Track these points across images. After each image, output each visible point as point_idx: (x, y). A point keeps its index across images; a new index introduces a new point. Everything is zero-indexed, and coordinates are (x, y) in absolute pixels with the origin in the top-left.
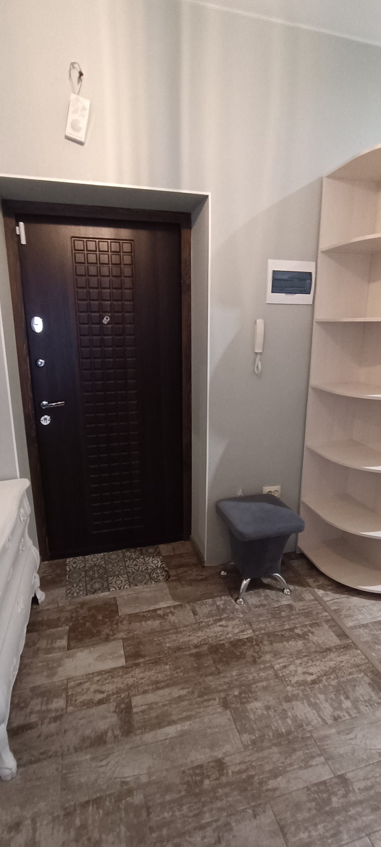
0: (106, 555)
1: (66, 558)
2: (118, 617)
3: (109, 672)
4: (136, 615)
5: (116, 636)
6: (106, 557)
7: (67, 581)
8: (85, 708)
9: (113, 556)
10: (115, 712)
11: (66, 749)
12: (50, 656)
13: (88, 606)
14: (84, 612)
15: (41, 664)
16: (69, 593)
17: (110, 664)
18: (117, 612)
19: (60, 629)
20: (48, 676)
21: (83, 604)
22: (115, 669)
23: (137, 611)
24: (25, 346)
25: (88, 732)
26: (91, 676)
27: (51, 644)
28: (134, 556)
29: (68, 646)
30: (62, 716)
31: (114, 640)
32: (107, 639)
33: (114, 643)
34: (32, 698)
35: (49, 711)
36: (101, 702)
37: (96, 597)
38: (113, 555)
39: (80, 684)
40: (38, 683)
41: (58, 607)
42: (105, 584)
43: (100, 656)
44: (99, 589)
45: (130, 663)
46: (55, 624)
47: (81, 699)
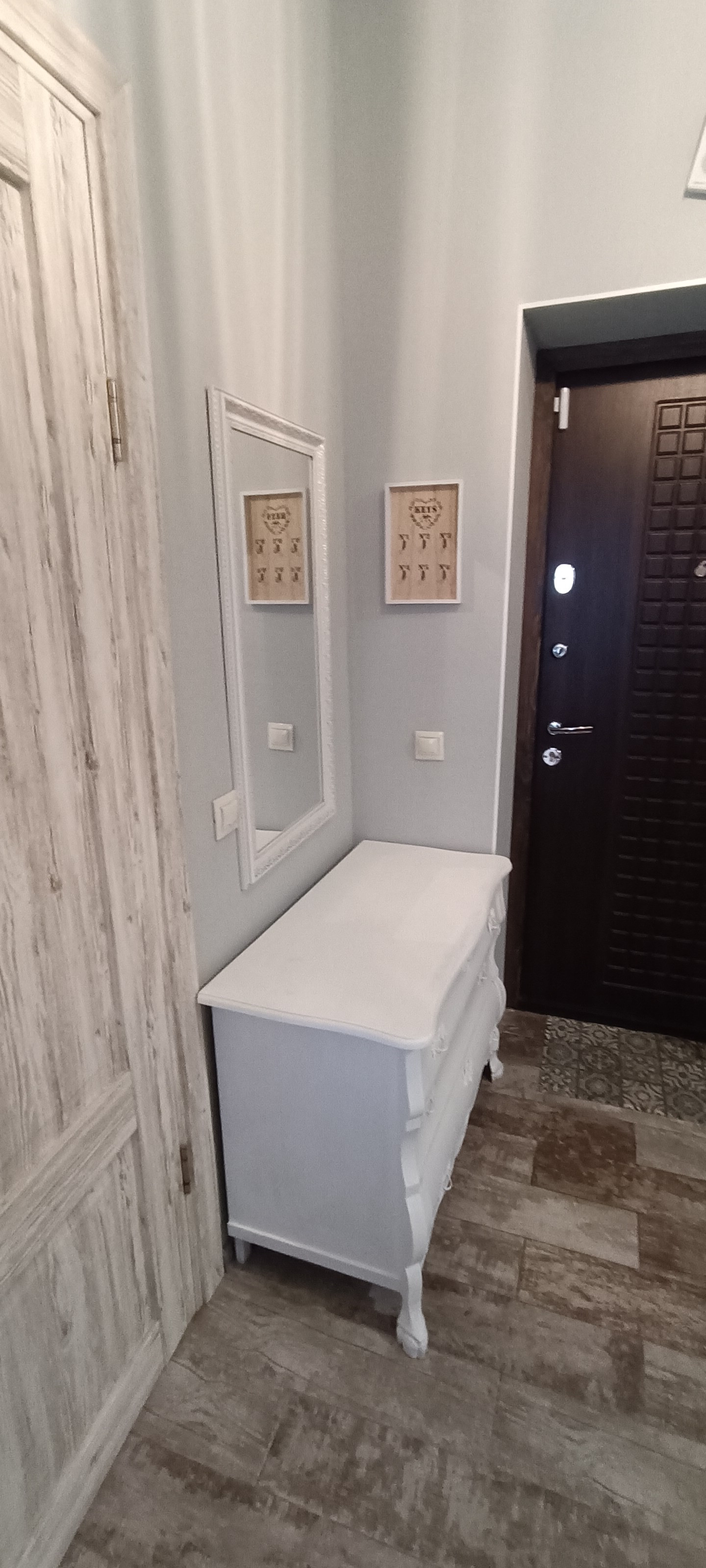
0: (622, 1033)
1: (547, 1014)
2: (632, 1165)
3: (606, 1267)
4: (673, 1179)
5: (625, 1202)
6: (623, 1037)
7: (544, 1057)
8: (551, 1307)
9: (637, 1041)
10: (607, 1349)
11: (509, 1365)
12: (501, 1180)
13: (576, 1119)
14: (566, 1126)
15: (482, 1187)
16: (544, 1082)
17: (605, 1251)
18: (633, 1154)
19: (521, 1139)
20: (493, 1216)
21: (567, 1112)
22: (615, 1265)
23: (675, 1170)
24: (538, 618)
25: (552, 1357)
26: (568, 1255)
27: (505, 1159)
28: (681, 1055)
29: (532, 1177)
30: (509, 1299)
31: (623, 1207)
32: (606, 1199)
33: (620, 1212)
34: (462, 1241)
35: (489, 1279)
36: (581, 1315)
37: (595, 1108)
38: (638, 1039)
39: (546, 1259)
40: (475, 1219)
41: (523, 1099)
42: (616, 1091)
43: (589, 1225)
44: (602, 1096)
45: (649, 1270)
46: (513, 1126)
47: (544, 1287)
